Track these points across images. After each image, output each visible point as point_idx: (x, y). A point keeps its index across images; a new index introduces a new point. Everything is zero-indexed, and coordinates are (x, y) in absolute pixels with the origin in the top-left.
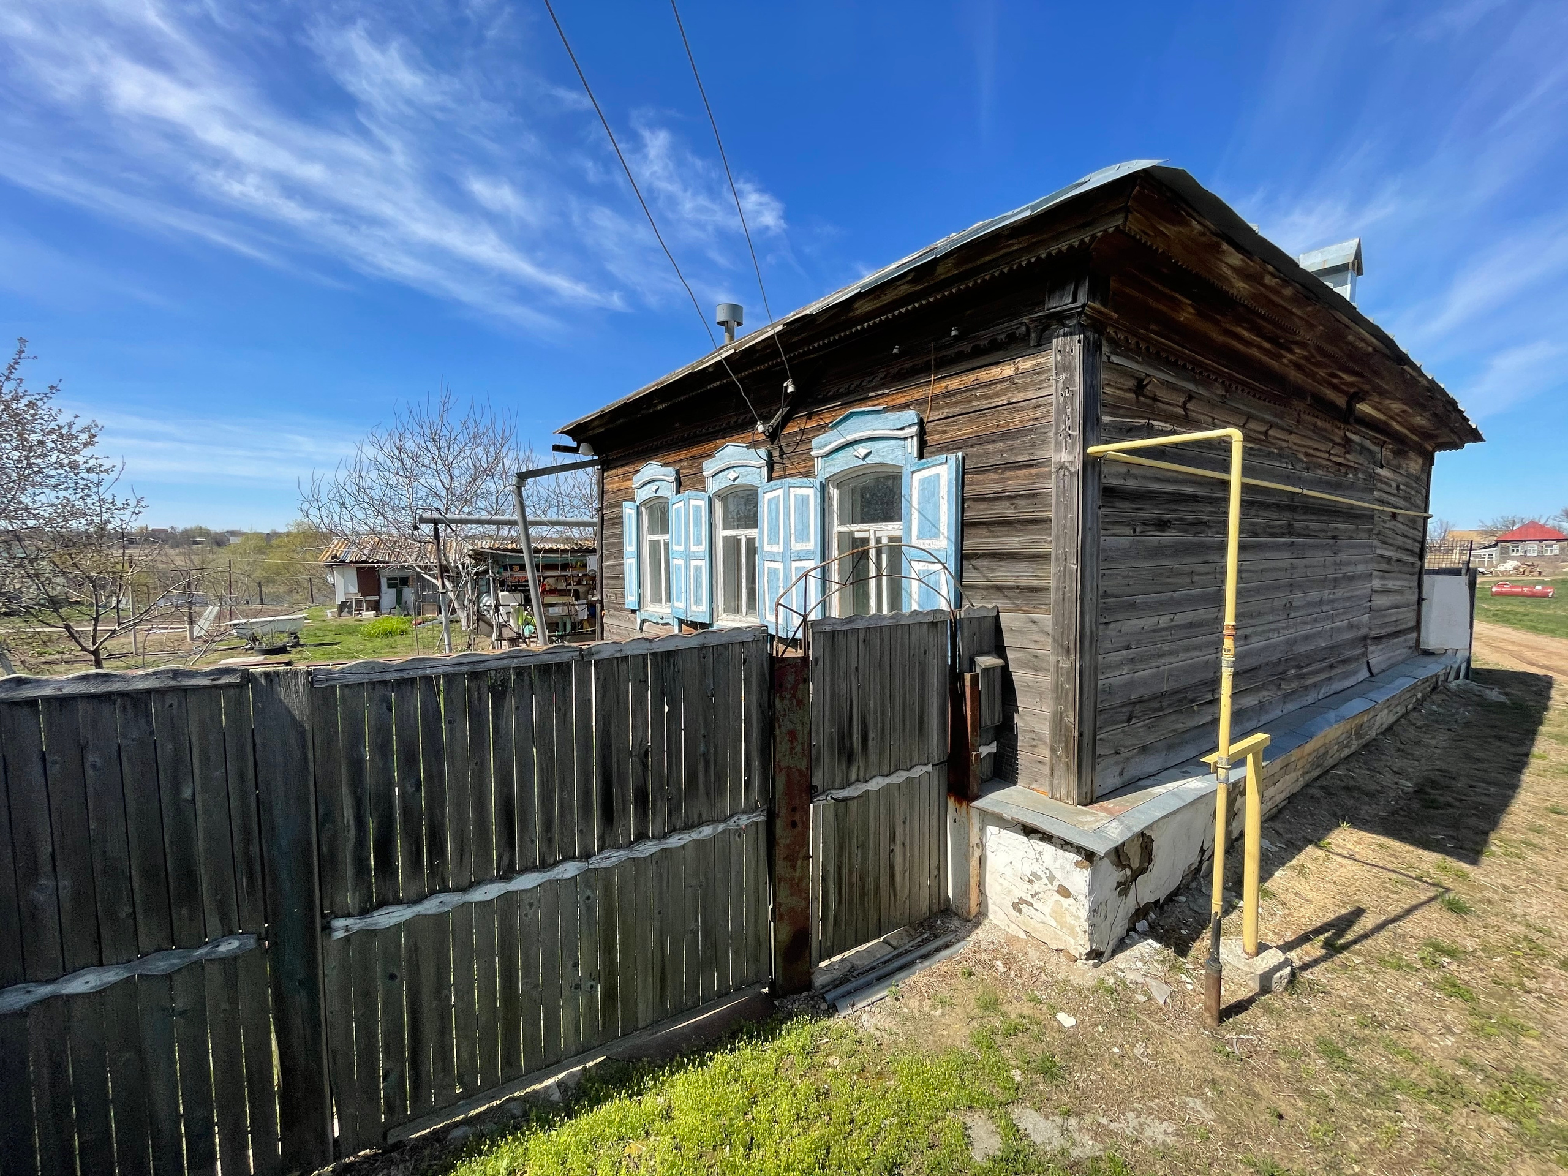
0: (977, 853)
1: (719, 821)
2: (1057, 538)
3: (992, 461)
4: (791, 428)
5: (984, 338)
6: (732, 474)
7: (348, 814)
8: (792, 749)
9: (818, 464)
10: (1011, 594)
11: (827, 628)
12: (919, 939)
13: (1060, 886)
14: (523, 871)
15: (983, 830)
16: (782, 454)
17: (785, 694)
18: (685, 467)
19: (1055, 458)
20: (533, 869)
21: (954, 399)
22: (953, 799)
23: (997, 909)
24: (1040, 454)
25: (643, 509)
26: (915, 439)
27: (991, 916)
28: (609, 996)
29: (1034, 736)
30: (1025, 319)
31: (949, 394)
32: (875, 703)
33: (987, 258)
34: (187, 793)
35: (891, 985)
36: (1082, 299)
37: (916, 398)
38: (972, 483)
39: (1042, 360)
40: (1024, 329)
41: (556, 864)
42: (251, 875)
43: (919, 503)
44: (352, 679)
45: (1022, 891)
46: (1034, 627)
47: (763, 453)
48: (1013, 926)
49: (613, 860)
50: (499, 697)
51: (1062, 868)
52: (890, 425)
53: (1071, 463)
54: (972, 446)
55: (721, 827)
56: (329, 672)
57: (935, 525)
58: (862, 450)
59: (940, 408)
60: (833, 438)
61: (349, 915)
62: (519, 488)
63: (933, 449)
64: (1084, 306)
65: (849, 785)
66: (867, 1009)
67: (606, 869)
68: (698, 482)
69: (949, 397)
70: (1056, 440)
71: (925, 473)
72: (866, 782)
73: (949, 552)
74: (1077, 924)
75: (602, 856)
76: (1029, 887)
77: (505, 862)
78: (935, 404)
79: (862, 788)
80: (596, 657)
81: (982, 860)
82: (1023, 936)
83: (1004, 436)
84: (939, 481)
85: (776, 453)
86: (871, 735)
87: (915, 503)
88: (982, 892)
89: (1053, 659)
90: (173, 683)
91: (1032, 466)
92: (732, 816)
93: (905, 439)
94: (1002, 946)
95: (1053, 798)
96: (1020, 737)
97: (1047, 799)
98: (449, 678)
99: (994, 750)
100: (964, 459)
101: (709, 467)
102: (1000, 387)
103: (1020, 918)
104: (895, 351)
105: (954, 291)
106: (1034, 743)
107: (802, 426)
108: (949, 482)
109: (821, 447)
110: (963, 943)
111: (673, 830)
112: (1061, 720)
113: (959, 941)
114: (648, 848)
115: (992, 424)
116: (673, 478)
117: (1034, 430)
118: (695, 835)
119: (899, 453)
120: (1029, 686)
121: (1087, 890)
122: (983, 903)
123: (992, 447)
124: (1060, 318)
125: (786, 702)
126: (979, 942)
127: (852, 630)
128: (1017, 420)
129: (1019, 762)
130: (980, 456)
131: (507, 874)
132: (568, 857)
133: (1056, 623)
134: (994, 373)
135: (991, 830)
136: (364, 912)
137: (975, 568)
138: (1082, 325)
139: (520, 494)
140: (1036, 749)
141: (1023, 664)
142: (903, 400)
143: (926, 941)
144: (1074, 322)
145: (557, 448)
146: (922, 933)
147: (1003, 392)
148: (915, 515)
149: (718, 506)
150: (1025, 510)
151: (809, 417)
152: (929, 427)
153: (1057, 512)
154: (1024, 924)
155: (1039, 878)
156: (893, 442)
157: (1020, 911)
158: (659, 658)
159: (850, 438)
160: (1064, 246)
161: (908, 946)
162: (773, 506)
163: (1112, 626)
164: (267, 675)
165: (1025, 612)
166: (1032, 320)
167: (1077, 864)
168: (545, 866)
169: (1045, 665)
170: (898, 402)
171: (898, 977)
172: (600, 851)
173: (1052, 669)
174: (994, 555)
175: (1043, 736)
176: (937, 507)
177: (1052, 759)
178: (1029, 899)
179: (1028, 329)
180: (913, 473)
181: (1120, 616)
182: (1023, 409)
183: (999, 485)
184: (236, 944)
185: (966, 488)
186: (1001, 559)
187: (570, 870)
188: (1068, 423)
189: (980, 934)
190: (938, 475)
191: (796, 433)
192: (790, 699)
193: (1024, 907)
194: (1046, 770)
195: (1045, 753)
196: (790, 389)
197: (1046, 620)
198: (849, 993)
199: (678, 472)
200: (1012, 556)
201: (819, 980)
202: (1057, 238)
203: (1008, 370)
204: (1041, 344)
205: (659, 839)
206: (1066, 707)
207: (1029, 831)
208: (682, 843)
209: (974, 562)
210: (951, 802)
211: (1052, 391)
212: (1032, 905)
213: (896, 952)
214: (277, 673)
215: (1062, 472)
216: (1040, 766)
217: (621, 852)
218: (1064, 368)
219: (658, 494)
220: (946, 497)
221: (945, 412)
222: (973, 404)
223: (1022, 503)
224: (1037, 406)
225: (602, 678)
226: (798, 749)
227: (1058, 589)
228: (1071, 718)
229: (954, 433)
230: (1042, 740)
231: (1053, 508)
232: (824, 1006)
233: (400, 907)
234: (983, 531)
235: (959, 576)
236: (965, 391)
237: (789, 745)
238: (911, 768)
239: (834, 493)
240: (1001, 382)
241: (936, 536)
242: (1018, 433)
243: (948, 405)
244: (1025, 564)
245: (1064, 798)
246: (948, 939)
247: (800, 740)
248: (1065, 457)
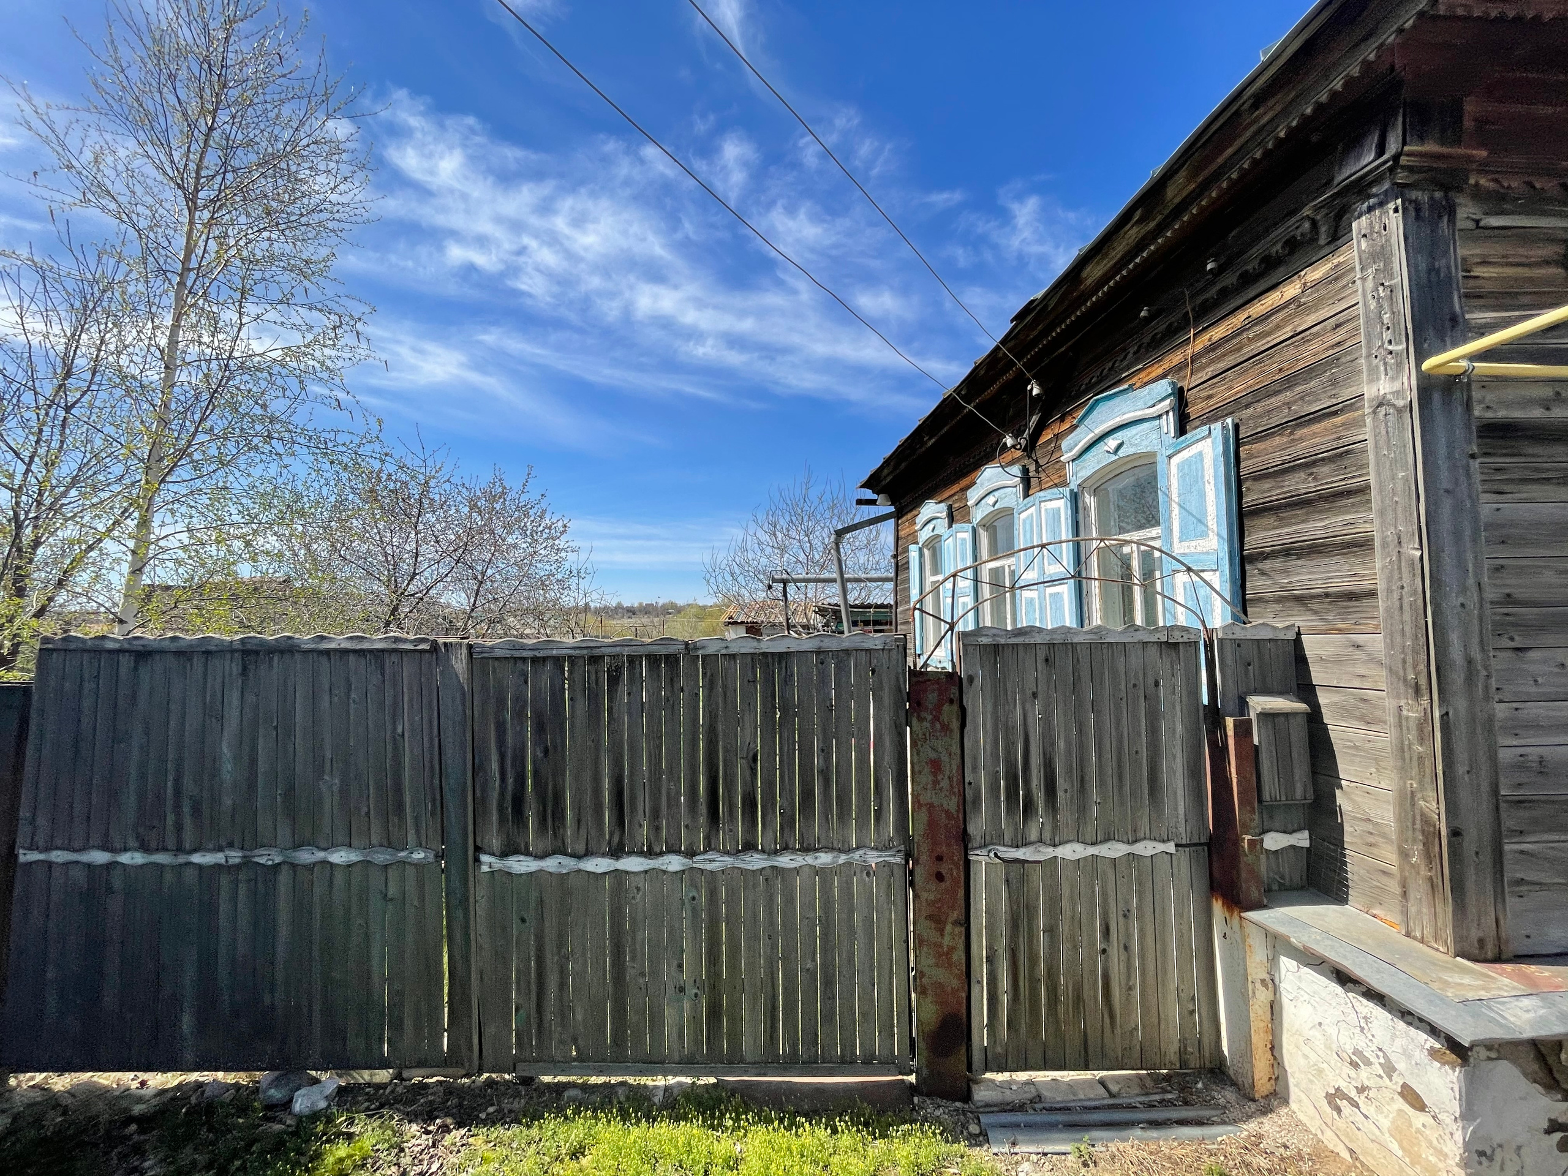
0: (1262, 996)
1: (840, 851)
2: (1382, 513)
3: (1275, 421)
4: (1047, 436)
5: (1253, 258)
6: (991, 500)
7: (495, 766)
8: (936, 783)
9: (1070, 469)
10: (1316, 606)
11: (985, 640)
12: (1158, 1097)
13: (1405, 1086)
14: (631, 853)
15: (1273, 961)
16: (1038, 465)
17: (923, 714)
18: (954, 502)
19: (1370, 391)
20: (641, 853)
21: (1219, 352)
22: (1220, 902)
23: (1303, 1096)
24: (1346, 393)
25: (926, 551)
26: (1171, 414)
27: (1293, 1105)
29: (1370, 827)
30: (1307, 211)
31: (1213, 347)
32: (1068, 743)
33: (1230, 151)
34: (400, 730)
35: (1080, 1140)
36: (1392, 148)
37: (1173, 365)
38: (1251, 456)
39: (1341, 259)
40: (1307, 225)
41: (661, 854)
42: (434, 805)
43: (1179, 495)
44: (499, 653)
45: (1341, 1078)
46: (1358, 654)
47: (1016, 470)
48: (1329, 1133)
49: (718, 864)
50: (614, 681)
51: (1406, 1054)
52: (1140, 404)
53: (1397, 394)
54: (1247, 406)
55: (843, 858)
56: (484, 646)
57: (1201, 521)
58: (1112, 443)
59: (1202, 368)
60: (1082, 436)
61: (494, 855)
62: (837, 544)
63: (1197, 423)
64: (1396, 158)
65: (1026, 844)
66: (1034, 1158)
67: (712, 872)
68: (966, 516)
69: (1214, 350)
70: (1370, 365)
71: (1185, 454)
72: (1055, 846)
73: (1221, 555)
74: (1441, 1165)
75: (706, 857)
76: (1353, 1073)
77: (616, 839)
78: (1197, 365)
79: (1048, 852)
80: (700, 652)
81: (1274, 1009)
82: (1345, 1155)
83: (1289, 382)
84: (1202, 460)
85: (1032, 468)
86: (1061, 783)
87: (1175, 496)
88: (1276, 1060)
89: (1390, 704)
90: (394, 646)
91: (1335, 413)
92: (858, 848)
93: (1159, 417)
94: (1302, 1158)
95: (1408, 935)
96: (1347, 828)
97: (1396, 934)
98: (572, 659)
99: (1306, 844)
100: (1236, 427)
101: (973, 495)
102: (1281, 315)
103: (1340, 1123)
104: (1143, 314)
105: (1194, 211)
106: (1371, 839)
107: (1056, 432)
108: (1215, 460)
109: (1071, 450)
110: (1230, 1128)
111: (786, 848)
112: (1413, 805)
113: (1223, 1123)
114: (755, 862)
115: (1272, 369)
116: (944, 514)
117: (1334, 361)
118: (809, 859)
119: (1154, 436)
120: (1356, 747)
121: (1456, 1108)
122: (1279, 1077)
123: (1275, 401)
124: (1360, 188)
125: (927, 724)
126: (1260, 1137)
127: (1026, 646)
128: (1312, 352)
129: (1349, 868)
130: (1260, 417)
131: (616, 852)
132: (673, 850)
133: (1391, 645)
134: (1273, 299)
135: (1287, 964)
136: (504, 855)
137: (1263, 573)
138: (1399, 185)
139: (838, 550)
140: (1375, 851)
141: (1346, 712)
142: (1160, 371)
143: (1170, 1104)
144: (1386, 185)
145: (860, 502)
146: (1165, 1091)
147: (1285, 321)
148: (1176, 510)
149: (984, 536)
150: (1329, 478)
151: (1062, 419)
152: (1190, 396)
153: (1378, 473)
154: (1347, 1135)
155: (1368, 1063)
156: (1146, 425)
157: (1339, 1110)
158: (770, 658)
159: (1099, 430)
160: (1338, 84)
161: (1136, 1101)
162: (1028, 527)
163: (1533, 655)
164: (445, 644)
165: (1340, 631)
166: (1317, 209)
167: (1433, 1053)
168: (651, 854)
169: (1378, 714)
170: (1154, 375)
171: (1097, 1134)
172: (705, 852)
173: (1391, 720)
174: (1289, 552)
175: (1386, 830)
176: (1202, 495)
177: (1401, 870)
178: (1353, 1094)
179: (1314, 224)
180: (1170, 457)
182: (1317, 335)
183: (1287, 451)
184: (422, 855)
185: (1243, 465)
186: (1299, 557)
187: (674, 863)
188: (1387, 335)
189: (1267, 1126)
190: (1200, 454)
191: (1049, 441)
192: (932, 723)
193: (1343, 1104)
194: (1394, 887)
195: (1389, 856)
196: (1035, 391)
197: (1376, 642)
198: (1015, 1126)
199: (950, 507)
200: (1314, 550)
201: (981, 1094)
202: (1326, 76)
203: (1291, 290)
204: (1338, 235)
205: (769, 854)
206: (1421, 782)
207: (1343, 978)
208: (792, 865)
209: (1260, 565)
210: (1218, 906)
211: (1359, 298)
212: (1357, 1106)
213: (1111, 1101)
214: (451, 644)
215: (1382, 411)
216: (1385, 879)
217: (726, 858)
218: (1381, 255)
219: (936, 532)
220: (1212, 481)
221: (1210, 371)
222: (1244, 351)
223: (1325, 470)
224: (1338, 326)
225: (708, 674)
226: (945, 784)
227: (1389, 591)
228: (1433, 805)
229: (1223, 393)
230: (1384, 835)
231: (1372, 468)
232: (974, 1129)
233: (528, 859)
234: (1270, 520)
235: (1240, 582)
236: (1233, 337)
237: (931, 778)
238: (1136, 841)
239: (1090, 501)
240: (1283, 308)
241: (1204, 535)
242: (1311, 371)
243: (1212, 361)
244: (1336, 559)
245: (1429, 937)
246: (1206, 1113)
247: (947, 773)
248: (1384, 387)
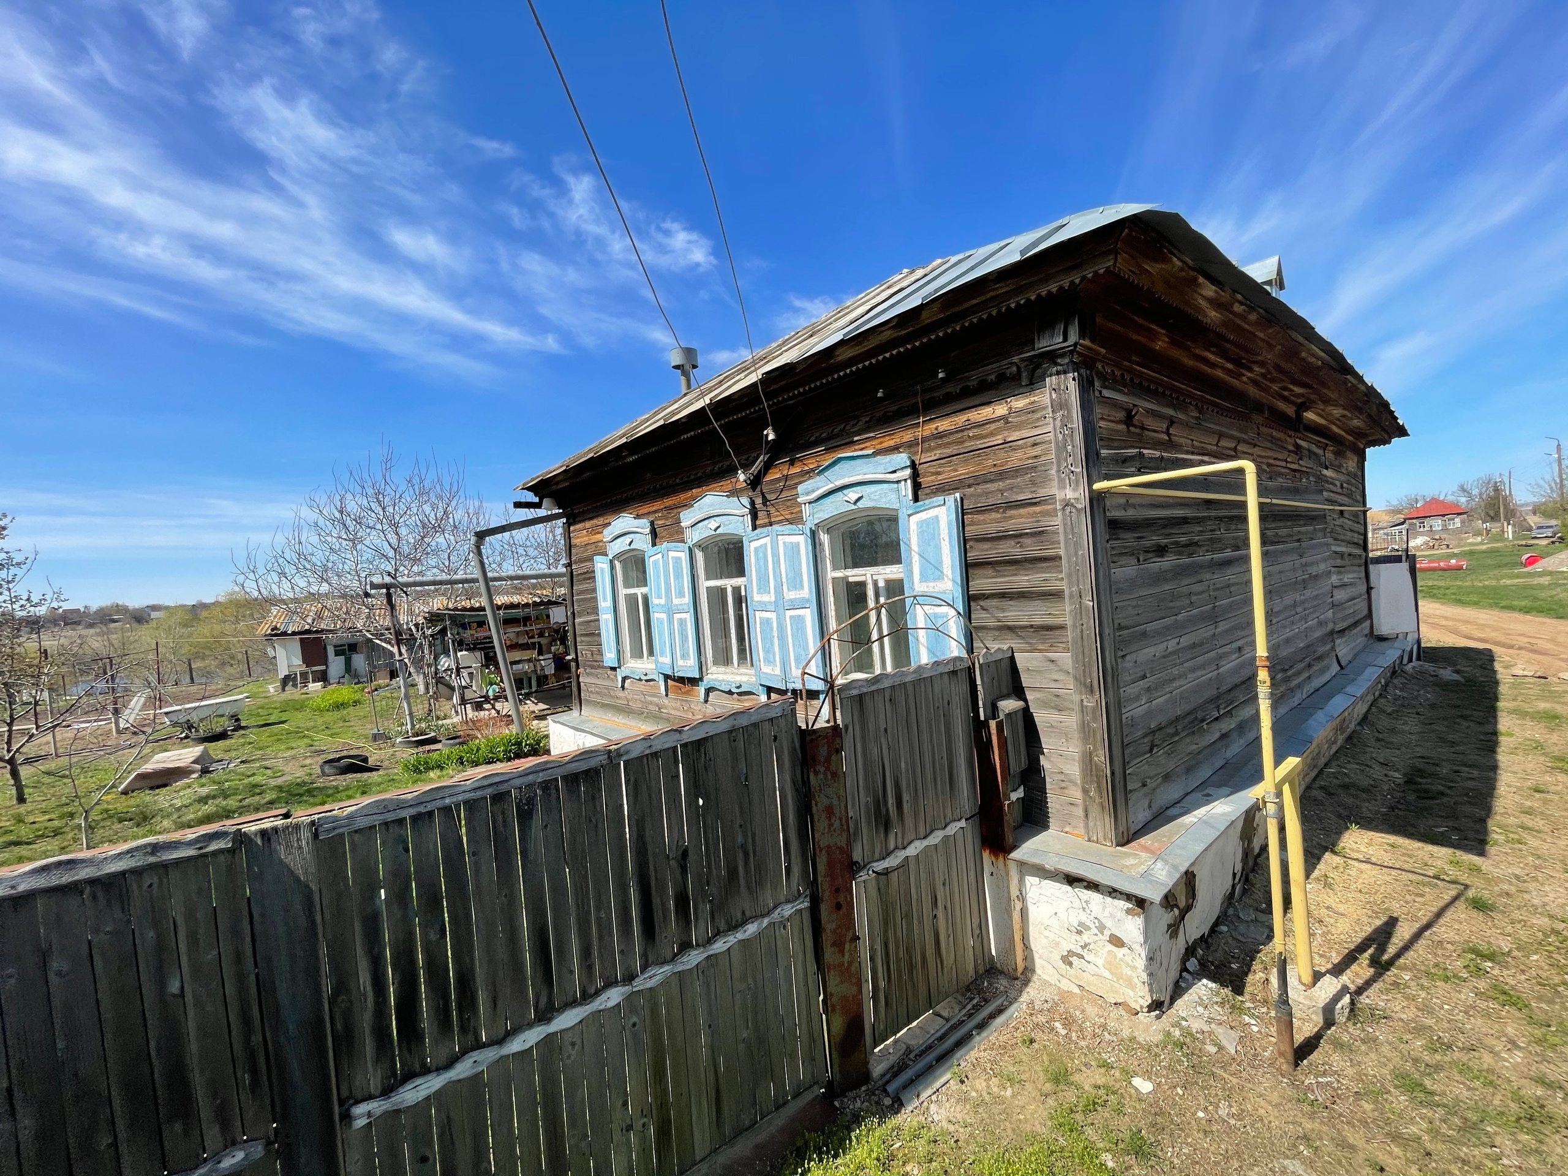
0: (1018, 906)
1: (763, 916)
2: (1069, 575)
3: (991, 501)
4: (773, 475)
5: (973, 378)
6: (713, 524)
7: (364, 978)
8: (830, 825)
9: (806, 510)
10: (1023, 634)
11: (855, 692)
12: (969, 1007)
13: (1112, 936)
14: (561, 1009)
15: (1021, 881)
16: (765, 501)
17: (818, 768)
18: (660, 518)
19: (1059, 495)
20: (573, 1003)
21: (945, 440)
22: (988, 851)
23: (1045, 963)
24: (1042, 492)
25: (617, 563)
26: (909, 481)
27: (1039, 971)
28: (663, 1132)
29: (1062, 777)
30: (1016, 359)
31: (940, 435)
32: (906, 763)
33: (975, 302)
34: (174, 987)
35: (952, 1066)
36: (1073, 338)
37: (904, 440)
38: (972, 523)
39: (1036, 398)
40: (1014, 369)
41: (597, 993)
42: (254, 1072)
43: (919, 546)
44: (362, 823)
45: (1071, 943)
46: (1052, 666)
47: (745, 501)
48: (1064, 981)
49: (658, 977)
50: (525, 816)
51: (1112, 916)
52: (881, 469)
53: (1077, 499)
54: (969, 486)
55: (766, 921)
56: (336, 819)
57: (938, 568)
58: (852, 494)
59: (930, 450)
60: (820, 484)
61: (370, 1097)
62: (478, 547)
63: (928, 491)
64: (1075, 345)
65: (888, 854)
66: (934, 1098)
67: (650, 989)
68: (676, 533)
69: (941, 438)
70: (1059, 477)
71: (923, 516)
72: (904, 848)
73: (956, 595)
74: (1134, 975)
75: (646, 975)
76: (1078, 938)
77: (543, 1000)
78: (926, 445)
79: (902, 855)
80: (624, 758)
81: (1024, 912)
82: (1076, 990)
83: (1002, 475)
84: (938, 522)
85: (759, 501)
86: (906, 797)
87: (914, 546)
88: (1027, 947)
89: (1076, 698)
90: (152, 859)
91: (1035, 504)
92: (775, 907)
93: (898, 482)
94: (1057, 1004)
95: (1089, 840)
96: (1048, 780)
97: (1082, 842)
98: (470, 805)
99: (1022, 795)
100: (962, 499)
101: (687, 518)
102: (993, 426)
103: (1072, 971)
104: (880, 395)
105: (941, 334)
106: (1063, 785)
107: (785, 473)
108: (949, 524)
109: (808, 494)
110: (1015, 1005)
111: (718, 933)
112: (1091, 761)
113: (1011, 1003)
114: (694, 958)
115: (989, 463)
116: (648, 530)
117: (1034, 468)
118: (740, 935)
119: (893, 496)
120: (1052, 727)
121: (1141, 939)
122: (1029, 957)
123: (990, 487)
124: (1052, 357)
125: (821, 776)
126: (1032, 1002)
127: (878, 690)
128: (1015, 459)
129: (1049, 805)
130: (979, 496)
131: (545, 1016)
132: (610, 984)
133: (1076, 660)
134: (986, 412)
135: (1031, 881)
136: (387, 1091)
137: (983, 609)
138: (1075, 363)
139: (479, 553)
140: (1066, 791)
141: (1045, 705)
142: (892, 443)
143: (977, 1008)
144: (1066, 360)
145: (518, 505)
146: (972, 999)
147: (998, 431)
148: (916, 558)
149: (699, 556)
150: (1032, 548)
151: (792, 463)
152: (921, 469)
153: (1067, 549)
154: (1077, 977)
155: (1088, 928)
156: (885, 486)
157: (1070, 964)
158: (690, 747)
159: (839, 483)
160: (1054, 288)
161: (960, 1016)
162: (761, 555)
163: (1128, 658)
164: (263, 833)
165: (1040, 651)
166: (1022, 360)
167: (1128, 912)
168: (587, 997)
169: (1067, 704)
170: (885, 445)
171: (958, 1055)
172: (644, 969)
173: (1077, 708)
174: (1003, 595)
175: (1073, 777)
176: (938, 548)
177: (1084, 801)
178: (1080, 951)
179: (1019, 368)
180: (909, 516)
181: (1134, 647)
182: (1021, 447)
183: (1001, 524)
184: (240, 1155)
185: (967, 529)
186: (1011, 599)
187: (613, 997)
188: (1070, 460)
189: (1031, 993)
190: (937, 517)
191: (778, 480)
192: (825, 773)
193: (1074, 960)
194: (1079, 812)
195: (1077, 794)
196: (771, 437)
197: (1065, 658)
198: (911, 1083)
199: (652, 523)
200: (1023, 596)
201: (877, 1069)
202: (1046, 280)
203: (1000, 410)
204: (1034, 382)
205: (704, 946)
206: (1094, 746)
207: (1072, 880)
208: (728, 945)
209: (982, 603)
210: (986, 855)
211: (1050, 428)
212: (1082, 957)
213: (949, 1025)
214: (275, 830)
215: (1068, 509)
216: (1072, 808)
217: (666, 968)
218: (1060, 405)
219: (632, 547)
220: (947, 539)
221: (937, 454)
222: (967, 444)
223: (1027, 541)
224: (1035, 445)
225: (632, 780)
226: (837, 824)
227: (1074, 626)
228: (1101, 757)
229: (949, 474)
230: (1071, 781)
231: (1062, 545)
232: (887, 1101)
233: (429, 1077)
234: (989, 571)
235: (968, 615)
236: (957, 432)
237: (827, 822)
238: (946, 826)
239: (825, 538)
240: (994, 422)
241: (940, 577)
242: (1017, 472)
243: (939, 446)
244: (1037, 603)
245: (1101, 839)
246: (999, 1002)
247: (838, 815)
248: (1070, 494)
